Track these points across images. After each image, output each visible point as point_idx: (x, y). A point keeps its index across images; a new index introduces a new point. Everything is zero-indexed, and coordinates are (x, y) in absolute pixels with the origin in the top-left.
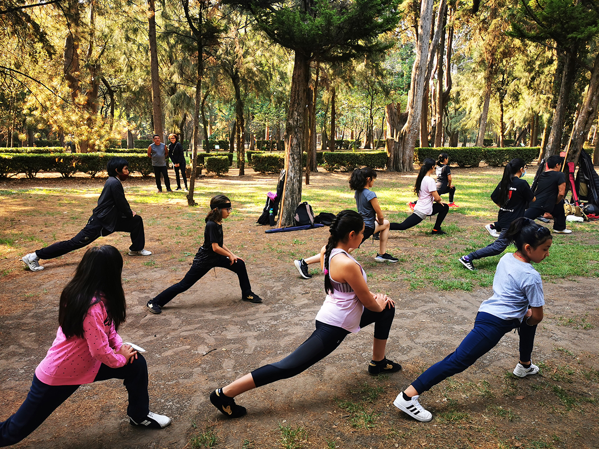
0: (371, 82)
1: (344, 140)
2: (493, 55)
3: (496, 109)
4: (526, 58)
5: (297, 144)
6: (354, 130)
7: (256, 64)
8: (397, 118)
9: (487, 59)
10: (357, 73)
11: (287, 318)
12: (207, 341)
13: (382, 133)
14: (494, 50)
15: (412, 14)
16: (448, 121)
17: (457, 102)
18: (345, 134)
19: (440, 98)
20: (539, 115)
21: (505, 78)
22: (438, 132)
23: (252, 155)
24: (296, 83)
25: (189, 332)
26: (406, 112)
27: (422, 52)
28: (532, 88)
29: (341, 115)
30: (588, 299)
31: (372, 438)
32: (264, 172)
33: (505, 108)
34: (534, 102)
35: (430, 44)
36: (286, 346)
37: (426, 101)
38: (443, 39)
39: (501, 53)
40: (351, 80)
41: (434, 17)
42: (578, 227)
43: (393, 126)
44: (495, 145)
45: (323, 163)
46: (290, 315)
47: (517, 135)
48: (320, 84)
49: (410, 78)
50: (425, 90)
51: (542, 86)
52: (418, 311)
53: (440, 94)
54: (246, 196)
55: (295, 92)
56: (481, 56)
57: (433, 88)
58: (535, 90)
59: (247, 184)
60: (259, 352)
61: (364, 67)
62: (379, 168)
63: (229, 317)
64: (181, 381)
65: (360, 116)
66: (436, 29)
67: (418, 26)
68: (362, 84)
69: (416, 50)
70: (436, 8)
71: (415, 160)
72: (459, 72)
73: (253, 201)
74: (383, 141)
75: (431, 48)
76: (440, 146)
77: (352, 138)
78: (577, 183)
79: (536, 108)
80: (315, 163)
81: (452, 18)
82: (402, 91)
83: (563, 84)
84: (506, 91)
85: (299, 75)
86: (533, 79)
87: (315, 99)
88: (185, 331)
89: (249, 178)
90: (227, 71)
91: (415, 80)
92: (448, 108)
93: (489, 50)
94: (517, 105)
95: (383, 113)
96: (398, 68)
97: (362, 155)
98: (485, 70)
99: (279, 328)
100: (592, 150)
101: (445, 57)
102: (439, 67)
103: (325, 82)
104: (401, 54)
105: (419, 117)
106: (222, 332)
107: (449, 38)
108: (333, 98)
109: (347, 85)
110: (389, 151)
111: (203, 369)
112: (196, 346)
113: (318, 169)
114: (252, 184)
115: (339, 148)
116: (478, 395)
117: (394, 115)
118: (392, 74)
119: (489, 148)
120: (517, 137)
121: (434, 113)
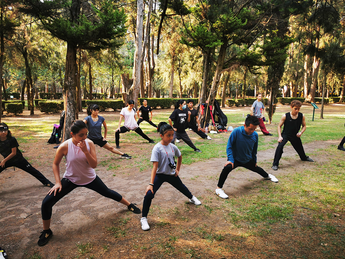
0: (112, 61)
1: (97, 93)
2: (174, 51)
3: (177, 78)
4: (189, 54)
5: (71, 96)
6: (103, 87)
7: (40, 46)
8: (128, 82)
9: (171, 53)
10: (104, 56)
11: (74, 193)
12: (26, 211)
13: (119, 89)
14: (174, 49)
15: (132, 26)
16: (154, 84)
17: (158, 74)
18: (97, 90)
19: (149, 72)
20: (197, 82)
21: (181, 63)
22: (150, 89)
23: (39, 102)
24: (69, 60)
25: (12, 208)
26: (132, 78)
27: (138, 47)
28: (193, 69)
29: (94, 79)
30: (219, 167)
31: (125, 240)
32: (47, 113)
33: (181, 78)
34: (194, 76)
35: (142, 43)
36: (75, 207)
37: (142, 73)
38: (149, 40)
39: (178, 51)
40: (100, 59)
41: (144, 28)
42: (215, 136)
43: (126, 86)
44: (178, 97)
45: (86, 107)
46: (76, 191)
47: (188, 92)
48: (82, 61)
49: (133, 60)
50: (141, 67)
51: (197, 68)
52: (144, 181)
53: (149, 69)
54: (37, 127)
55: (69, 66)
56: (168, 51)
57: (146, 66)
58: (195, 70)
59: (37, 120)
60: (59, 212)
61: (107, 53)
62: (119, 109)
63: (37, 197)
64: (13, 233)
65: (106, 80)
66: (145, 35)
67: (135, 32)
68: (107, 62)
69: (135, 45)
70: (144, 24)
71: (139, 105)
72: (158, 58)
73: (42, 130)
74: (120, 94)
75: (143, 45)
76: (151, 97)
77: (102, 92)
78: (214, 115)
79: (195, 79)
80: (81, 107)
81: (153, 30)
82: (129, 66)
83: (205, 68)
84: (181, 70)
85: (70, 56)
86: (193, 64)
87: (79, 70)
88: (10, 207)
89: (38, 116)
90: (20, 50)
91: (136, 62)
92: (154, 77)
93: (172, 49)
94: (187, 77)
95: (119, 78)
96: (126, 54)
97: (109, 102)
98: (171, 59)
99: (70, 198)
100: (221, 100)
101: (151, 50)
102: (148, 55)
103: (85, 60)
104: (127, 46)
105: (139, 81)
106: (34, 205)
107: (152, 40)
108: (90, 69)
109: (98, 62)
110: (124, 100)
111: (26, 225)
112: (19, 214)
113: (83, 110)
114: (40, 120)
115: (94, 98)
116: (173, 214)
117: (126, 80)
118: (123, 57)
119: (175, 99)
120: (188, 93)
121: (147, 80)
